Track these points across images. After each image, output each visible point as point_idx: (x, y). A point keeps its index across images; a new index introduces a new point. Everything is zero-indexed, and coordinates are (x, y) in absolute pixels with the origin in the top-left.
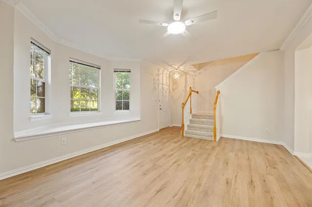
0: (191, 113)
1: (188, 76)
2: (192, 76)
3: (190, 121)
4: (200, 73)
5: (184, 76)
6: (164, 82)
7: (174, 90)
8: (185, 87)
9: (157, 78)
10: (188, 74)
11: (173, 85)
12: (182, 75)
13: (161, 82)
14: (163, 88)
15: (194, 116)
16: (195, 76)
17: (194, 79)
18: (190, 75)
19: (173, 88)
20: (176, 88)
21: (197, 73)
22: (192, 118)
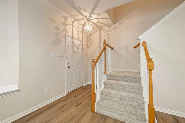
0: (105, 72)
1: (102, 31)
2: (107, 31)
3: (105, 83)
4: (115, 28)
5: (98, 31)
6: (75, 36)
7: (88, 47)
8: (100, 43)
9: (62, 27)
10: (102, 29)
11: (87, 41)
12: (96, 31)
13: (71, 34)
14: (73, 42)
15: (110, 77)
16: (110, 31)
17: (109, 35)
18: (104, 30)
19: (87, 45)
20: (91, 45)
21: (112, 28)
22: (108, 79)
